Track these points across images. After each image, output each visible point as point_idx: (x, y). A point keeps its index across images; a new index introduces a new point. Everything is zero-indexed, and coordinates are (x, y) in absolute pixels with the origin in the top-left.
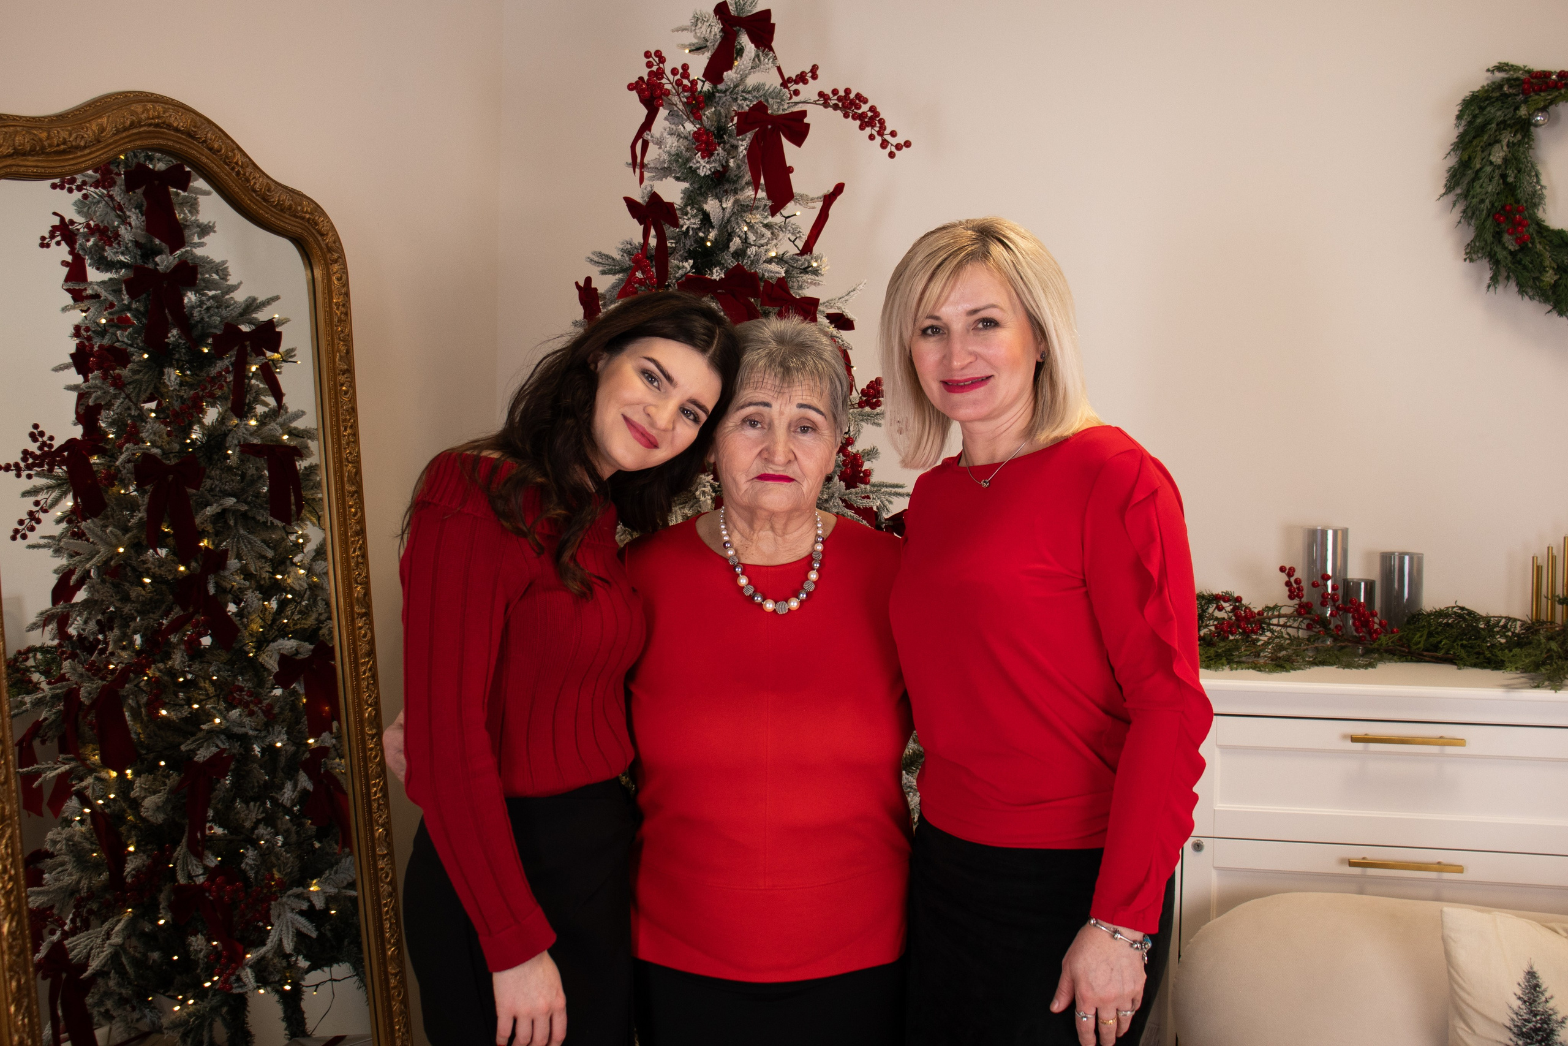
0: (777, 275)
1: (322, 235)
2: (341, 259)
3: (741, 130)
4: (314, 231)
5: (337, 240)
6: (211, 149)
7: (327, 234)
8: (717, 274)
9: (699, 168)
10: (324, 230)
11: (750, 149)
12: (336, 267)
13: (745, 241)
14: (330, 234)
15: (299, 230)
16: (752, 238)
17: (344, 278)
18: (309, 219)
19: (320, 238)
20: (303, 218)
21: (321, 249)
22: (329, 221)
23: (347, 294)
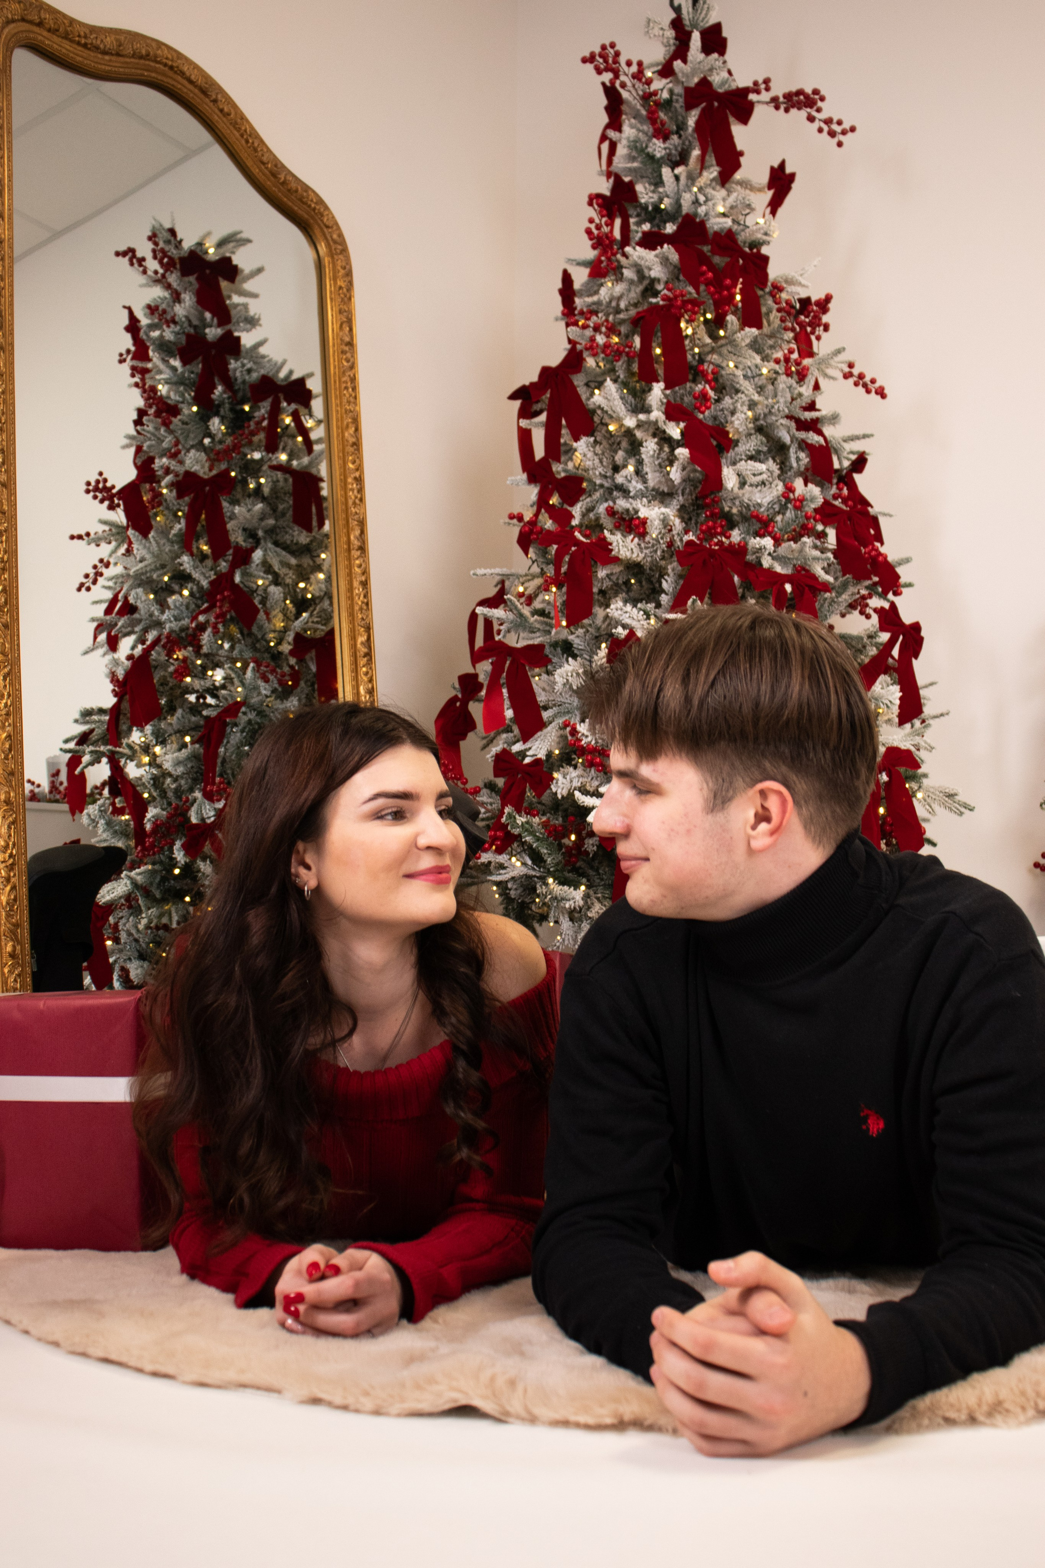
0: (725, 225)
1: (328, 227)
2: (345, 250)
3: (689, 107)
4: (320, 222)
5: (341, 235)
6: (221, 111)
7: (332, 227)
8: (670, 228)
9: (655, 150)
10: (330, 223)
11: (698, 123)
12: (341, 257)
13: (696, 202)
14: (335, 228)
15: (306, 216)
16: (702, 198)
17: (348, 267)
18: (314, 209)
19: (325, 230)
20: (310, 206)
21: (326, 238)
22: (333, 217)
23: (351, 283)
